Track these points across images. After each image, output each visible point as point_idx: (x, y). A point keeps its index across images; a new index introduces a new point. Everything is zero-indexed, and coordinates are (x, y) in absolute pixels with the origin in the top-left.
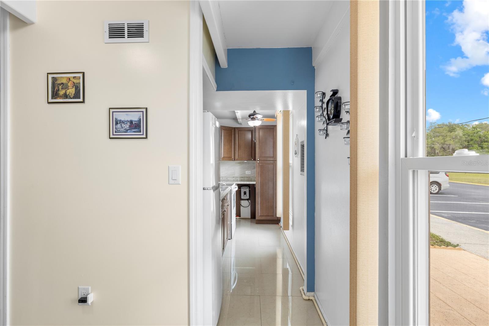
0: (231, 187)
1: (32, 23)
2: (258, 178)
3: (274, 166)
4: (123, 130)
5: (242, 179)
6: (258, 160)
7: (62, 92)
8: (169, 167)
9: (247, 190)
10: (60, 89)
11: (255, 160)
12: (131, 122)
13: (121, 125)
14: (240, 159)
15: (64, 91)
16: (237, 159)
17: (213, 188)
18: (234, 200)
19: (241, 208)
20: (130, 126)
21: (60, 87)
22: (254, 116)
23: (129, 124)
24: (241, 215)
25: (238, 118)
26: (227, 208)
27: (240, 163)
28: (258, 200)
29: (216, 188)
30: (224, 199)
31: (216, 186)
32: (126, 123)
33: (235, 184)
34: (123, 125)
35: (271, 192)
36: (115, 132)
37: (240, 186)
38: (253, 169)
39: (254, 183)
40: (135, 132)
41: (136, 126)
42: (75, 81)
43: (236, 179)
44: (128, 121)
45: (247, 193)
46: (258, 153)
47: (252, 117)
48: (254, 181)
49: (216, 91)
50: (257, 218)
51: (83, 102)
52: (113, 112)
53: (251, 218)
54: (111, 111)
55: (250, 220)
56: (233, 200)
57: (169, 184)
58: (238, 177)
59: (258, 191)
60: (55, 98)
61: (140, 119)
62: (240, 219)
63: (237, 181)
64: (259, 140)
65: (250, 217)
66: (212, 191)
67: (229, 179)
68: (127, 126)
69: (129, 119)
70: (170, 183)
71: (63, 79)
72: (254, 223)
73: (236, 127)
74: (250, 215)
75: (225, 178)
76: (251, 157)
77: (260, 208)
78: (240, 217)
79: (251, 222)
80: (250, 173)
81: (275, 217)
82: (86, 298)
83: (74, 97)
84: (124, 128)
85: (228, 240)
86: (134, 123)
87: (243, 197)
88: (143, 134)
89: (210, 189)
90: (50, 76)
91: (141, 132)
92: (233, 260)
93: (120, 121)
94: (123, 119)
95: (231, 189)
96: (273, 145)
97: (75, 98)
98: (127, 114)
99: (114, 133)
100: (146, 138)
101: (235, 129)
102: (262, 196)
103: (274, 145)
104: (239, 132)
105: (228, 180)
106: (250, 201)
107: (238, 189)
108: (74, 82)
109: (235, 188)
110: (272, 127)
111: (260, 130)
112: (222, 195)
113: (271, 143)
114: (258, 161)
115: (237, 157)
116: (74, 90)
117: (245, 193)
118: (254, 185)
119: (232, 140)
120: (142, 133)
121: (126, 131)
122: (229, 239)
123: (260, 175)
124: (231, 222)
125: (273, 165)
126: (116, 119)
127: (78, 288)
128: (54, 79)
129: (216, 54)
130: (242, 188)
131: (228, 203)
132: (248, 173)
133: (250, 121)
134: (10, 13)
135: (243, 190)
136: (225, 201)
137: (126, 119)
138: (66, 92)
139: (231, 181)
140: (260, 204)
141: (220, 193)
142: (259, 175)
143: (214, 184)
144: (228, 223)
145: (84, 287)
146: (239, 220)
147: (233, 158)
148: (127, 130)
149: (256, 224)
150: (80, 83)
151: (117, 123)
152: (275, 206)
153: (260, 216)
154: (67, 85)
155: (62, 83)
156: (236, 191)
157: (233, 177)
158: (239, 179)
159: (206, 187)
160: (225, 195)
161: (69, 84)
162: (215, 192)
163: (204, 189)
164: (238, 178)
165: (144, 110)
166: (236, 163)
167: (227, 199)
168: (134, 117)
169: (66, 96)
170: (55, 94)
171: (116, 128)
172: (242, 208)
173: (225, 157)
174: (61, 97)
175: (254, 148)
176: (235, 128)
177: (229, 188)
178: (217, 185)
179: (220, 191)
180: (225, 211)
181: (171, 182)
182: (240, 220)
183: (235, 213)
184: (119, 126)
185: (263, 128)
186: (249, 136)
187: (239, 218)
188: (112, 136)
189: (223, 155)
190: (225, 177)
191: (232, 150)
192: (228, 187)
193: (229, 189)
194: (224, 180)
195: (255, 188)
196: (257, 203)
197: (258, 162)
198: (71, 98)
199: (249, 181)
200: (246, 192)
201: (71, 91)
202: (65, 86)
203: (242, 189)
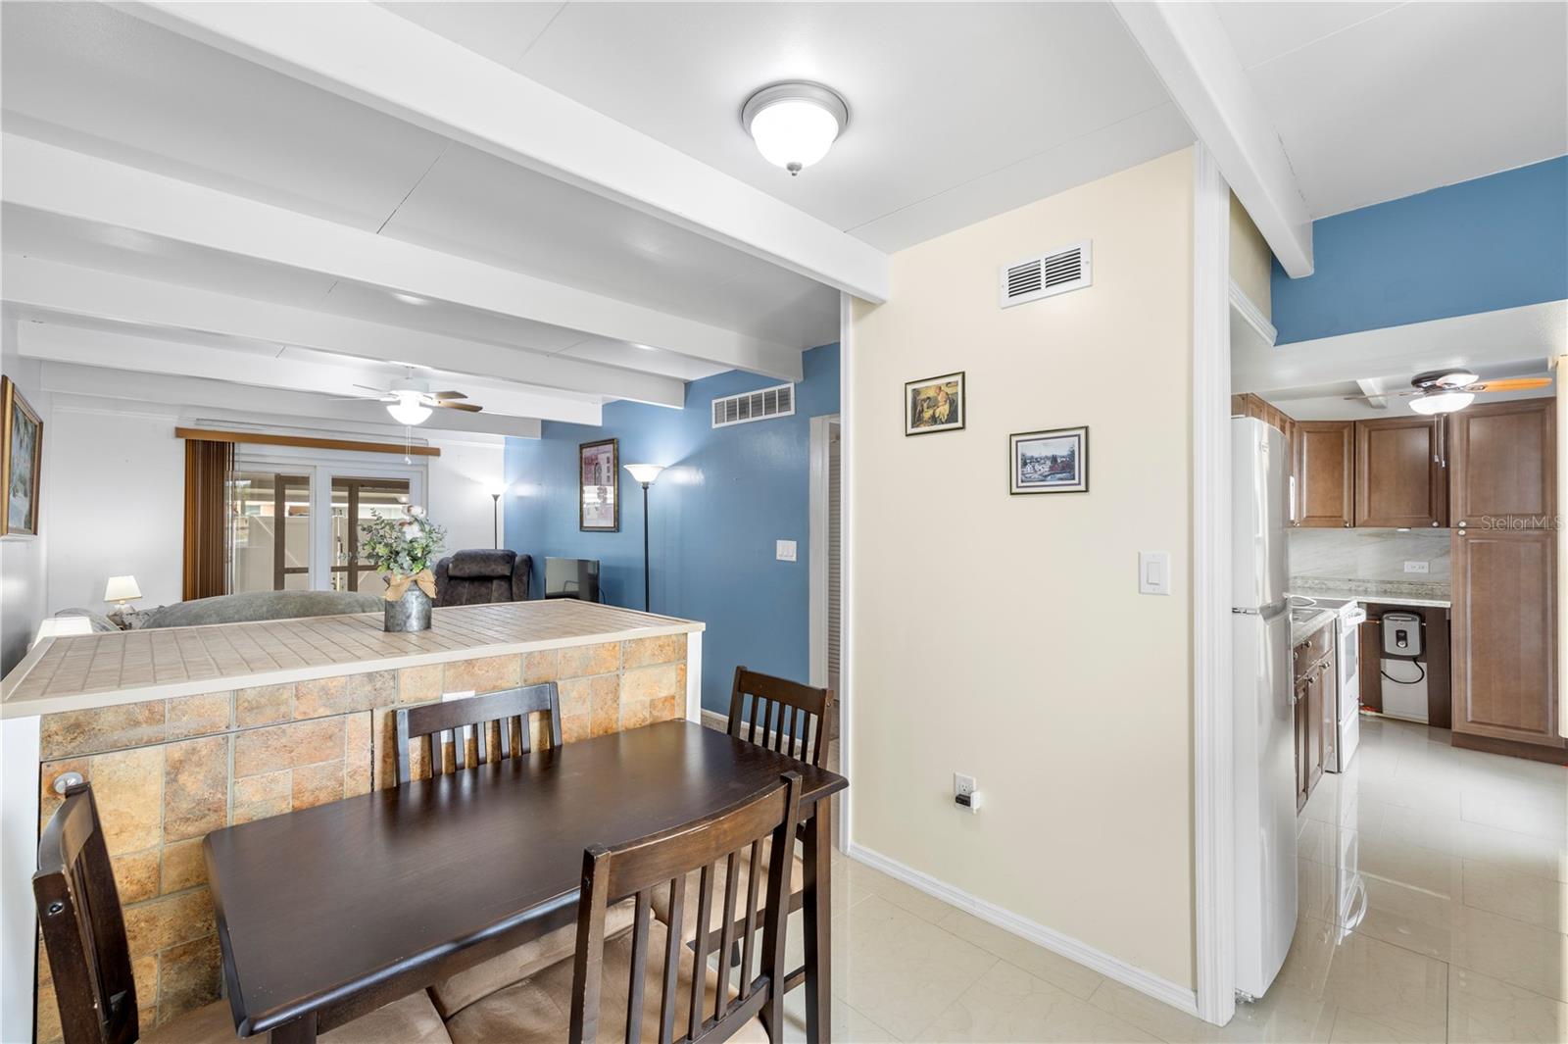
0: (1338, 613)
1: (883, 302)
2: (1461, 590)
3: (1544, 546)
4: (1036, 476)
5: (1388, 586)
6: (1463, 524)
7: (927, 415)
8: (1139, 554)
9: (1413, 628)
10: (925, 410)
11: (1448, 526)
12: (1054, 459)
13: (1034, 467)
14: (1379, 521)
15: (931, 412)
16: (1365, 522)
17: (1262, 609)
18: (1350, 652)
19: (1383, 682)
20: (1051, 468)
21: (925, 405)
22: (1439, 382)
23: (1049, 463)
24: (1384, 706)
25: (1367, 394)
26: (1320, 674)
27: (1378, 535)
28: (1462, 665)
29: (1276, 611)
30: (1307, 645)
31: (1275, 606)
32: (1042, 461)
33: (1355, 603)
34: (1037, 466)
35: (1531, 643)
36: (1022, 482)
37: (1377, 613)
38: (1437, 557)
39: (1446, 604)
40: (1061, 479)
41: (1063, 467)
42: (950, 391)
43: (1359, 587)
44: (1047, 457)
45: (1408, 634)
46: (1460, 502)
47: (1429, 383)
48: (1445, 597)
49: (1275, 345)
50: (1457, 725)
51: (963, 428)
52: (1017, 442)
53: (1430, 725)
54: (1014, 439)
55: (1426, 729)
56: (1347, 653)
57: (1140, 592)
58: (1369, 582)
59: (1461, 634)
60: (918, 426)
61: (1073, 452)
62: (1379, 721)
63: (1366, 592)
64: (1468, 455)
65: (1427, 718)
66: (1260, 618)
67: (1331, 584)
68: (1045, 468)
69: (1050, 454)
70: (1142, 591)
71: (929, 390)
72: (1447, 742)
73: (1361, 421)
74: (1427, 714)
75: (1317, 582)
76: (1430, 514)
77: (1473, 695)
78: (1377, 712)
79: (1431, 737)
80: (1426, 570)
81: (1550, 735)
82: (969, 798)
83: (948, 421)
84: (1039, 473)
85: (1326, 774)
86: (1059, 461)
87: (1390, 644)
88: (1079, 484)
89: (1255, 614)
90: (910, 388)
91: (1074, 479)
92: (1347, 839)
93: (1032, 457)
94: (1036, 455)
95: (1335, 616)
96: (1539, 472)
97: (950, 422)
98: (1045, 445)
99: (1020, 484)
100: (1087, 491)
101: (1354, 425)
102: (1481, 651)
103: (1543, 469)
104: (1373, 434)
105: (1329, 589)
106: (1424, 665)
107: (1368, 619)
108: (947, 394)
109: (1352, 618)
110: (1534, 406)
111: (1471, 421)
112: (1299, 633)
113: (1532, 467)
114: (1463, 528)
115: (1363, 513)
116: (947, 407)
117: (1401, 636)
118: (1442, 612)
119: (1341, 463)
120: (1076, 481)
121: (1044, 478)
122: (1327, 771)
123: (1473, 576)
124: (1338, 721)
125: (1539, 545)
126: (1023, 455)
127: (955, 775)
128: (916, 392)
129: (1273, 253)
130: (1388, 618)
131: (1324, 661)
132: (1415, 568)
133: (1420, 397)
134: (853, 296)
135: (1391, 626)
136: (1310, 652)
137: (1044, 455)
138: (934, 413)
139: (1336, 591)
140: (1473, 678)
141: (1287, 625)
142: (1465, 577)
143: (1269, 600)
144: (1326, 721)
145: (965, 776)
146: (1374, 720)
147: (1345, 518)
148: (1046, 476)
149: (1453, 745)
150: (957, 393)
151: (1025, 464)
152: (1550, 697)
153: (1472, 722)
154: (936, 399)
155: (929, 398)
156: (1362, 627)
157: (1350, 580)
158: (1372, 587)
159: (1239, 605)
160: (1310, 634)
161: (939, 398)
162: (1270, 621)
163: (1235, 611)
164: (1369, 585)
165: (1082, 433)
166: (1360, 535)
167: (1319, 648)
168: (1060, 448)
169: (934, 420)
170: (917, 420)
171: (1023, 474)
172: (1386, 684)
173: (1313, 517)
174: (926, 423)
175: (1442, 484)
176: (1355, 422)
177: (1329, 615)
178: (1279, 604)
179: (1286, 620)
180: (1311, 680)
181: (1146, 588)
182: (1381, 725)
183: (1358, 696)
184: (1029, 468)
185: (1484, 412)
186: (1421, 442)
187: (1374, 714)
188: (1015, 490)
189: (1308, 511)
190: (1317, 578)
191: (1342, 492)
192: (1323, 611)
193: (1329, 617)
194: (1310, 588)
195: (1449, 621)
196: (1459, 677)
197: (1462, 532)
198: (943, 423)
199: (1418, 598)
200: (1405, 632)
201: (943, 410)
202: (932, 403)
203: (1386, 622)
